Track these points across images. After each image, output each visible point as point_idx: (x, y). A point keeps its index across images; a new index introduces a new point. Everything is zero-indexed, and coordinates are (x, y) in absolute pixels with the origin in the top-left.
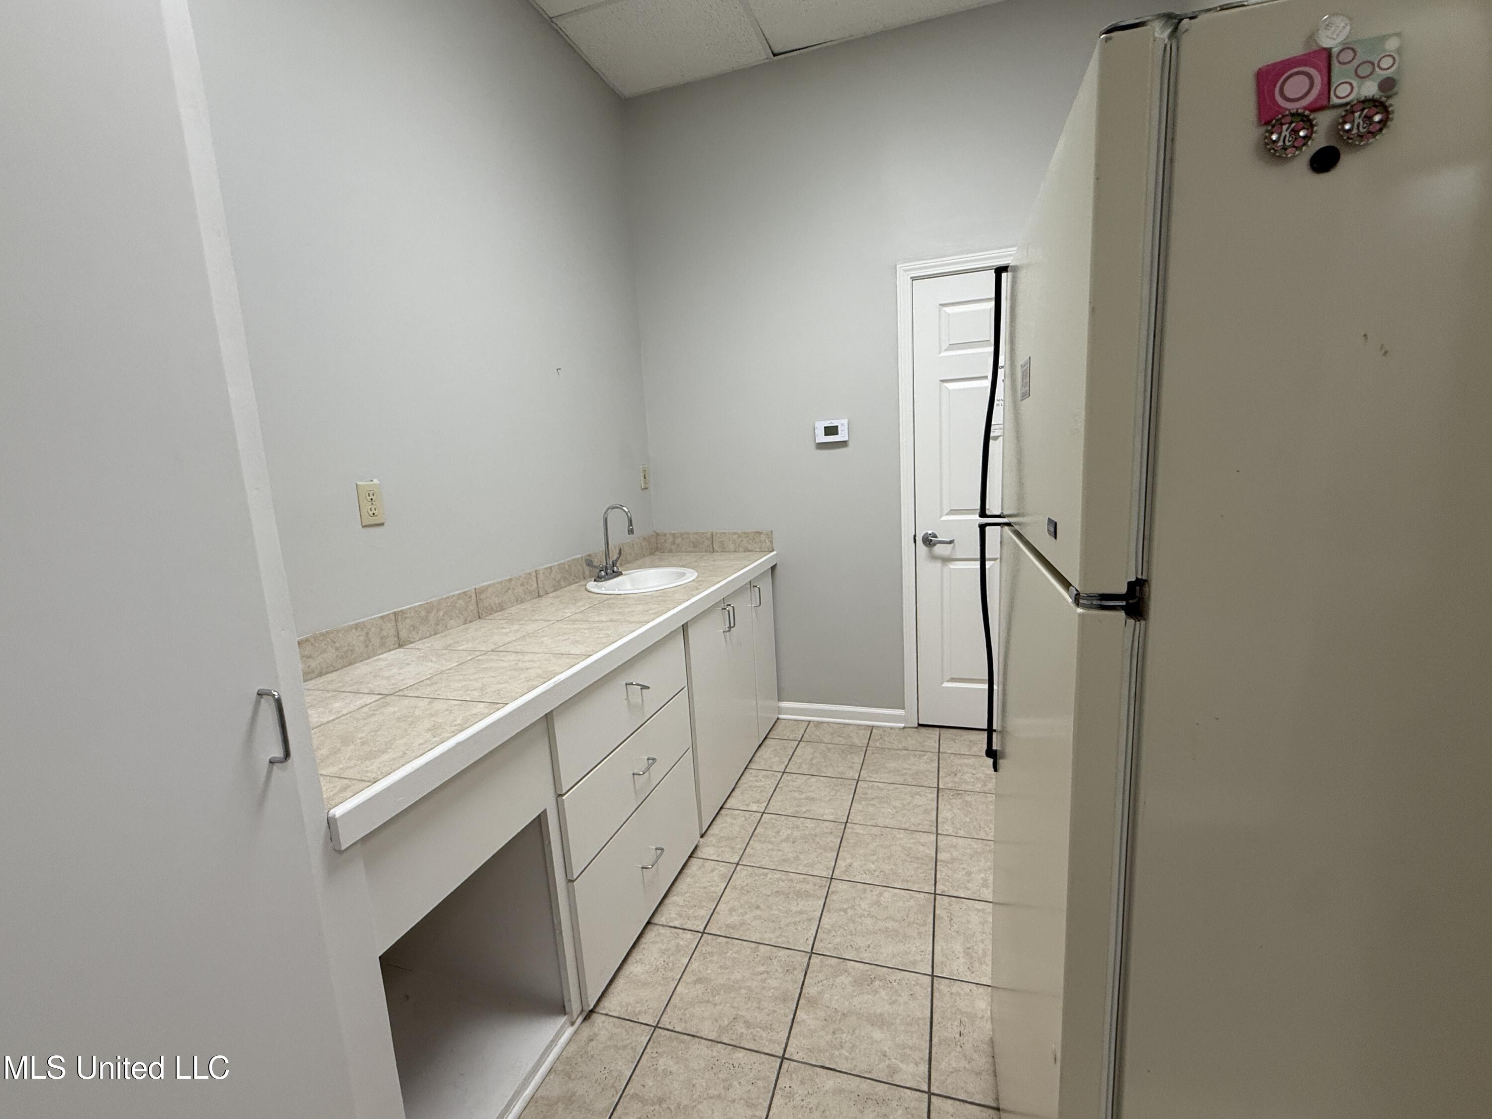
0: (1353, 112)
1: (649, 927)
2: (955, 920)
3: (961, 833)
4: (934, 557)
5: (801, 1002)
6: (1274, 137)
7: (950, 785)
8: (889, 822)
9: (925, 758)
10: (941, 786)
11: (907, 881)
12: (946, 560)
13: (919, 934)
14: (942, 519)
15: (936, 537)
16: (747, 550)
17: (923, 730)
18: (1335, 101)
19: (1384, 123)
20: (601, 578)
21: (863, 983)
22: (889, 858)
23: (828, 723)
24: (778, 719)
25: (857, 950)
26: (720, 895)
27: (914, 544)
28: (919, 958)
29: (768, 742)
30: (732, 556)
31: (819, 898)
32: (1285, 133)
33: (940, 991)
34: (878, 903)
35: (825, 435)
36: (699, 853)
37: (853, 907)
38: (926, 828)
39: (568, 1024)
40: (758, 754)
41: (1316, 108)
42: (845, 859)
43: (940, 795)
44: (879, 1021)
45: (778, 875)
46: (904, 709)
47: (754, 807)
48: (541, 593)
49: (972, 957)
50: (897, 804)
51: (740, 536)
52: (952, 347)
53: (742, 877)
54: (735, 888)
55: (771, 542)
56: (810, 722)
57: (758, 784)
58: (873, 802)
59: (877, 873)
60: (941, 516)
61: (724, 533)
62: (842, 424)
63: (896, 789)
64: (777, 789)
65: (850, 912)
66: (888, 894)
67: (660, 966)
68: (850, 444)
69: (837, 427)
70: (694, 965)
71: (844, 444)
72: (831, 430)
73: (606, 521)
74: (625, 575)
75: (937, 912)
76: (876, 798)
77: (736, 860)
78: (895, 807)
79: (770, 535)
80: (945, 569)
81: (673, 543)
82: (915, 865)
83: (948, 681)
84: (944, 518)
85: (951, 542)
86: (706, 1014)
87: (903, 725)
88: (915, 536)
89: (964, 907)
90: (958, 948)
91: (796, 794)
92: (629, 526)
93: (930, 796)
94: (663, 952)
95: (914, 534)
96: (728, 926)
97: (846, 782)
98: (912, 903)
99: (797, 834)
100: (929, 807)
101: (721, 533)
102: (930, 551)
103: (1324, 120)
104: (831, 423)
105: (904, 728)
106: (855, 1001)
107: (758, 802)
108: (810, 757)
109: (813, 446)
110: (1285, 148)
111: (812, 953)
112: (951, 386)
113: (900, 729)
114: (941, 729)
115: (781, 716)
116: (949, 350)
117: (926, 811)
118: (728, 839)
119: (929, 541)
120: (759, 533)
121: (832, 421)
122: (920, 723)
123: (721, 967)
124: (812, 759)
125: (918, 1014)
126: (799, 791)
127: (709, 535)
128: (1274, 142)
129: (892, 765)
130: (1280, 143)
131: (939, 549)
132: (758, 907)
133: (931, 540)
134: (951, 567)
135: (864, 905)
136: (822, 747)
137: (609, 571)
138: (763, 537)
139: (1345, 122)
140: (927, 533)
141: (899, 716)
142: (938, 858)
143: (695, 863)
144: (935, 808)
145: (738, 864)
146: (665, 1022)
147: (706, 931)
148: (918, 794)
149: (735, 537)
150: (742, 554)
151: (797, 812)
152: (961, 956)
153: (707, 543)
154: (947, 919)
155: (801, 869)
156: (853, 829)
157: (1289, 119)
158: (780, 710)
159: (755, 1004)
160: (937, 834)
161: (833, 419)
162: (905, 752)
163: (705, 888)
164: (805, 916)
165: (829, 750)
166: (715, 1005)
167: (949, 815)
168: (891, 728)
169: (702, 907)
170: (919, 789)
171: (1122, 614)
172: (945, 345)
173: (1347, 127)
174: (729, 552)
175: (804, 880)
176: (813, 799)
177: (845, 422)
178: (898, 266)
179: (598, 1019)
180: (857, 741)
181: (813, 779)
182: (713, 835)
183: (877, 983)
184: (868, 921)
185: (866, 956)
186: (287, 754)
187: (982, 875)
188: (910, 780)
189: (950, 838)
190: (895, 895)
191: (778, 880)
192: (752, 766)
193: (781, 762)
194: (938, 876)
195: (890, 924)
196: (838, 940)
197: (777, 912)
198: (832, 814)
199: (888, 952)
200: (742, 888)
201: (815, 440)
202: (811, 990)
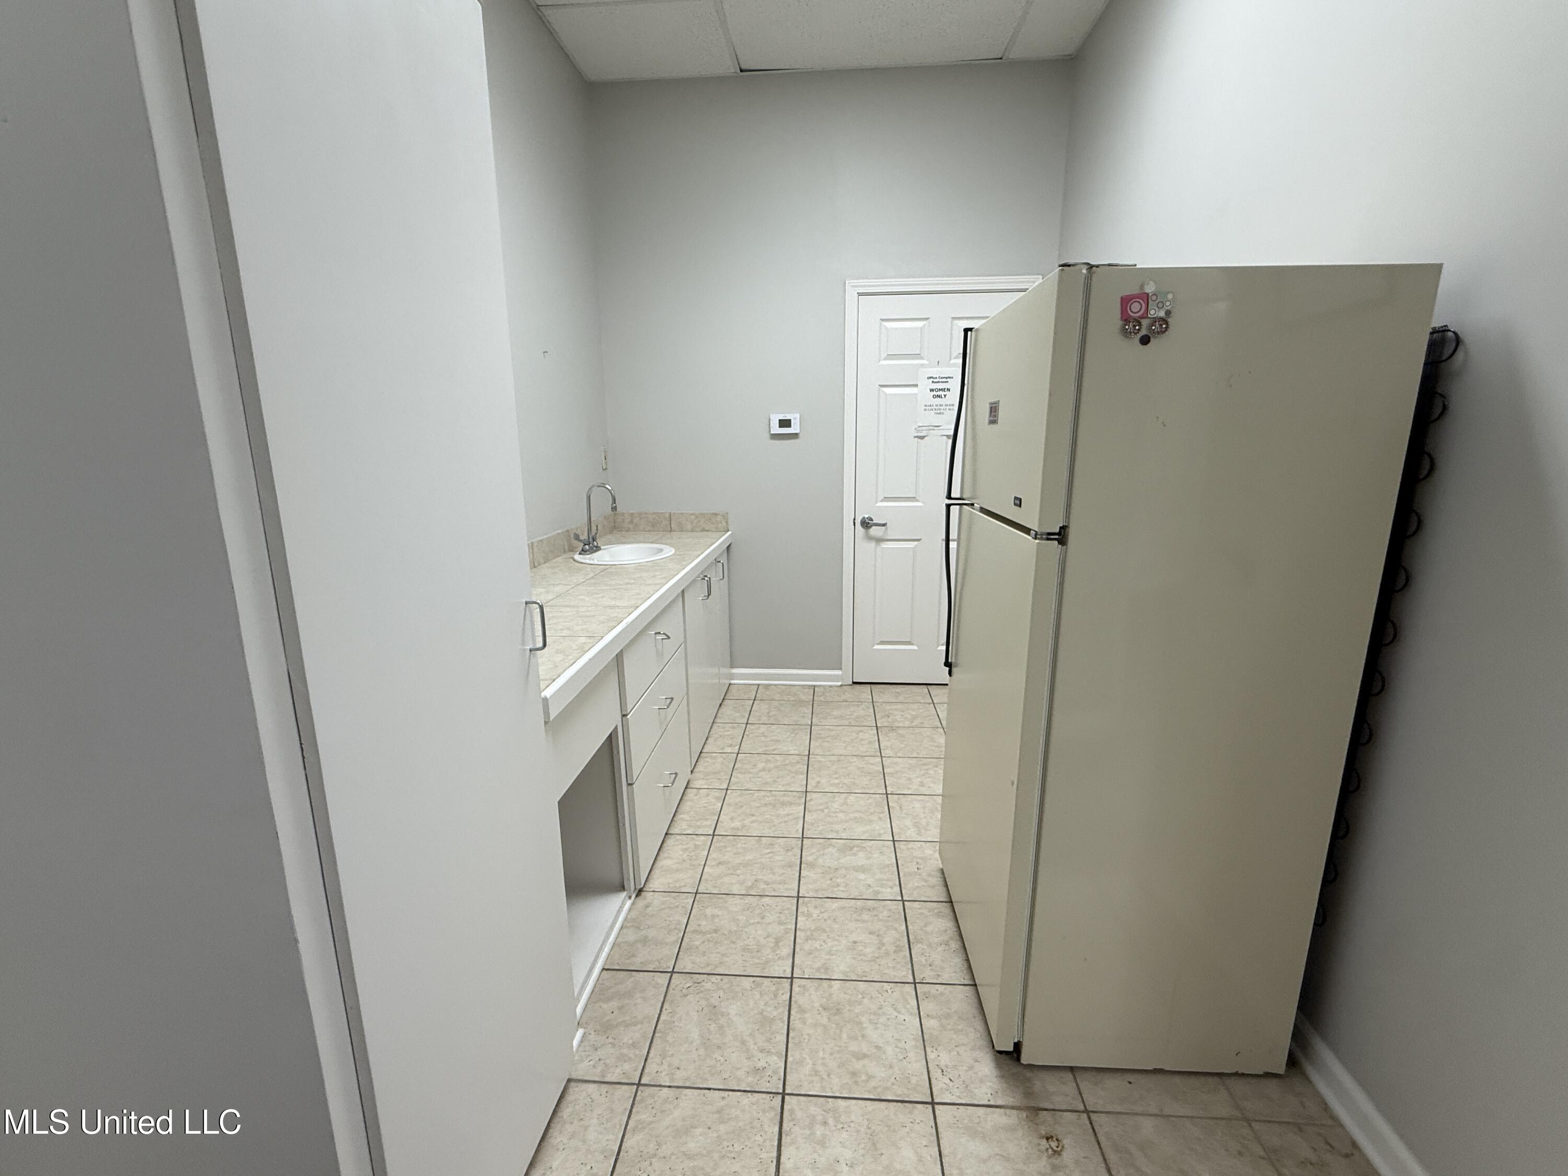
0: (1156, 322)
1: (667, 836)
2: (903, 808)
3: (899, 755)
4: (870, 538)
5: (802, 866)
6: (1127, 327)
7: (885, 724)
8: (841, 752)
9: (863, 706)
10: (878, 725)
11: (865, 788)
12: (879, 540)
13: (880, 818)
14: (877, 505)
15: (872, 520)
16: (703, 530)
17: (858, 686)
18: (1149, 316)
19: (1167, 328)
20: (586, 551)
21: (843, 850)
22: (848, 775)
23: (775, 685)
24: (730, 684)
25: (837, 832)
26: (719, 810)
27: (853, 527)
28: (882, 832)
29: (726, 702)
30: (690, 534)
31: (799, 804)
32: (1131, 326)
33: (900, 849)
34: (845, 803)
35: (780, 427)
36: (691, 785)
37: (827, 807)
38: (873, 754)
39: (627, 898)
40: (720, 712)
41: (1142, 317)
42: (813, 778)
43: (879, 731)
44: (863, 869)
45: (763, 793)
46: (841, 669)
47: (729, 750)
48: (536, 564)
49: (919, 828)
50: (847, 739)
51: (697, 517)
52: (890, 357)
53: (732, 797)
54: (729, 805)
55: (727, 523)
56: (759, 685)
57: (727, 733)
58: (827, 739)
59: (840, 785)
60: (877, 503)
61: (682, 514)
62: (794, 418)
63: (844, 729)
64: (745, 736)
65: (826, 811)
66: (852, 798)
67: (685, 859)
68: (801, 435)
69: (790, 420)
70: (713, 855)
71: (795, 436)
72: (785, 423)
73: (589, 498)
74: (604, 549)
75: (890, 805)
76: (828, 737)
77: (725, 787)
78: (845, 742)
79: (725, 517)
80: (879, 548)
81: (632, 522)
82: (869, 778)
83: (878, 644)
84: (880, 504)
85: (884, 525)
86: (734, 881)
87: (840, 683)
88: (854, 519)
89: (909, 800)
90: (908, 822)
91: (763, 738)
92: (612, 504)
93: (871, 732)
94: (685, 850)
95: (853, 517)
96: (733, 829)
97: (802, 727)
98: (871, 801)
99: (772, 765)
100: (872, 740)
101: (678, 513)
102: (867, 532)
103: (1145, 323)
104: (785, 416)
105: (841, 686)
106: (842, 861)
107: (731, 746)
108: (767, 711)
109: (768, 436)
110: (1130, 333)
111: (803, 837)
112: (888, 390)
113: (837, 686)
114: (872, 685)
115: (733, 682)
116: (888, 359)
117: (870, 743)
118: (714, 773)
119: (866, 524)
120: (716, 514)
121: (786, 415)
122: (854, 681)
123: (735, 854)
124: (768, 713)
125: (887, 862)
126: (764, 736)
127: (667, 516)
128: (1127, 329)
129: (836, 713)
130: (1129, 330)
131: (874, 531)
132: (753, 815)
133: (869, 523)
134: (884, 546)
135: (836, 805)
136: (775, 703)
137: (590, 546)
138: (719, 518)
139: (1153, 326)
140: (864, 518)
141: (837, 676)
142: (885, 772)
143: (691, 793)
144: (877, 740)
145: (727, 789)
146: (701, 889)
147: (715, 834)
148: (862, 731)
149: (693, 517)
150: (700, 534)
151: (766, 751)
152: (911, 827)
153: (665, 523)
154: (898, 808)
155: (780, 788)
156: (816, 758)
157: (1133, 320)
158: (732, 676)
159: (769, 871)
160: (882, 757)
161: (787, 413)
162: (845, 703)
163: (704, 807)
164: (790, 817)
165: (782, 705)
166: (738, 876)
167: (889, 744)
168: (831, 686)
169: (707, 820)
170: (862, 728)
171: (1056, 542)
172: (884, 355)
173: (1153, 328)
174: (686, 531)
175: (784, 795)
176: (778, 741)
177: (798, 416)
178: (847, 282)
179: (648, 896)
180: (803, 697)
181: (773, 727)
182: (699, 772)
183: (855, 849)
184: (841, 815)
185: (844, 835)
186: (545, 645)
187: (919, 779)
188: (854, 723)
189: (891, 759)
190: (857, 797)
191: (764, 796)
192: (717, 720)
193: (743, 717)
194: (887, 783)
195: (857, 815)
196: (821, 828)
197: (768, 816)
198: (797, 750)
199: (859, 831)
200: (736, 804)
201: (770, 431)
202: (807, 857)
